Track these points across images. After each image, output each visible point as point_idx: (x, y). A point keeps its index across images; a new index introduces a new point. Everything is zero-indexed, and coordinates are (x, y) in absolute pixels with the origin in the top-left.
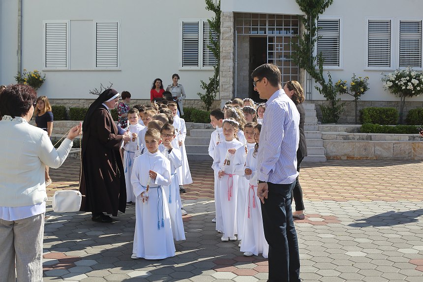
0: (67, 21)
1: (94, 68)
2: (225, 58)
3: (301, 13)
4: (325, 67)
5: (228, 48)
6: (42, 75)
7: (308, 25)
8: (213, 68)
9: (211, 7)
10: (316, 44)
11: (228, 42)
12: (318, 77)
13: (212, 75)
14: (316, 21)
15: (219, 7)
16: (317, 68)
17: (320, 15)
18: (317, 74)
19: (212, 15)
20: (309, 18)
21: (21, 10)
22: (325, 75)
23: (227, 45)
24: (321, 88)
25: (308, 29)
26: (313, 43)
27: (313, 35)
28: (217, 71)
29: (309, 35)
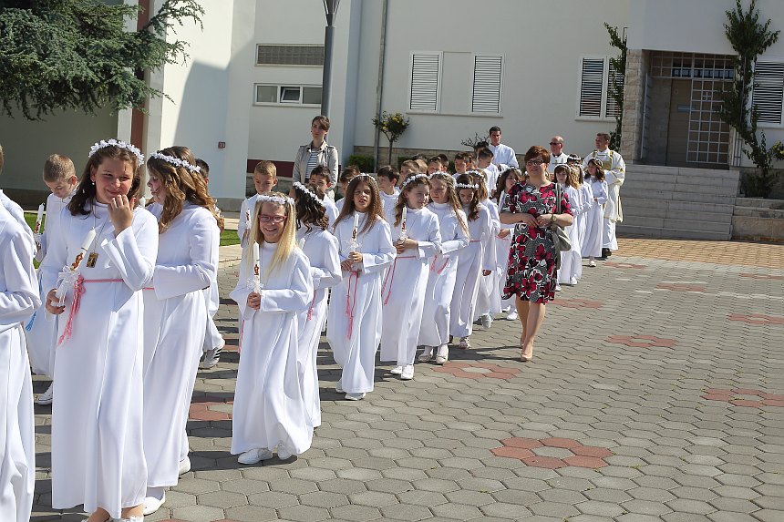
0: (440, 53)
1: (470, 113)
2: (629, 107)
3: (734, 53)
4: (758, 124)
5: (632, 96)
6: (405, 119)
7: (742, 69)
8: (614, 119)
9: (617, 42)
10: (750, 94)
11: (633, 88)
12: (748, 136)
13: (613, 128)
14: (753, 64)
15: (625, 43)
16: (749, 124)
17: (758, 55)
18: (749, 133)
19: (616, 53)
20: (743, 59)
21: (384, 37)
22: (758, 134)
23: (632, 92)
24: (751, 151)
25: (741, 74)
26: (746, 92)
27: (748, 81)
28: (620, 122)
29: (741, 82)
